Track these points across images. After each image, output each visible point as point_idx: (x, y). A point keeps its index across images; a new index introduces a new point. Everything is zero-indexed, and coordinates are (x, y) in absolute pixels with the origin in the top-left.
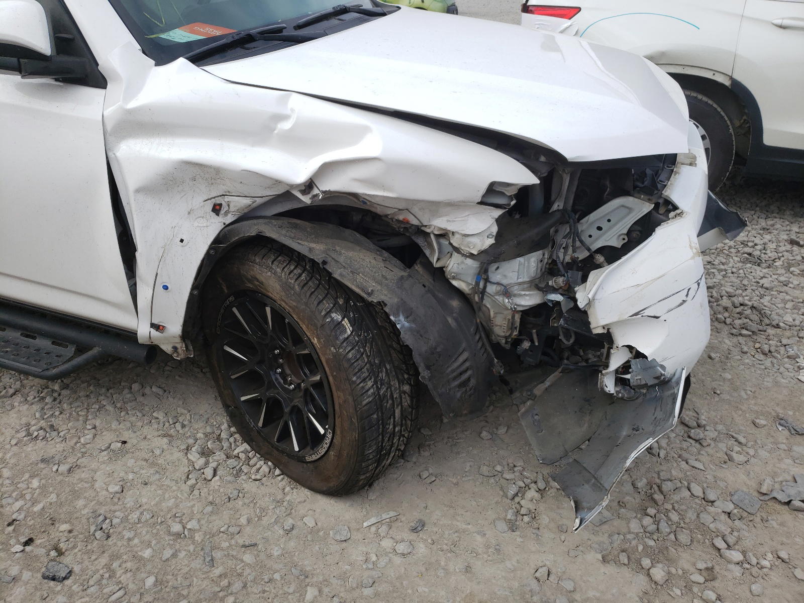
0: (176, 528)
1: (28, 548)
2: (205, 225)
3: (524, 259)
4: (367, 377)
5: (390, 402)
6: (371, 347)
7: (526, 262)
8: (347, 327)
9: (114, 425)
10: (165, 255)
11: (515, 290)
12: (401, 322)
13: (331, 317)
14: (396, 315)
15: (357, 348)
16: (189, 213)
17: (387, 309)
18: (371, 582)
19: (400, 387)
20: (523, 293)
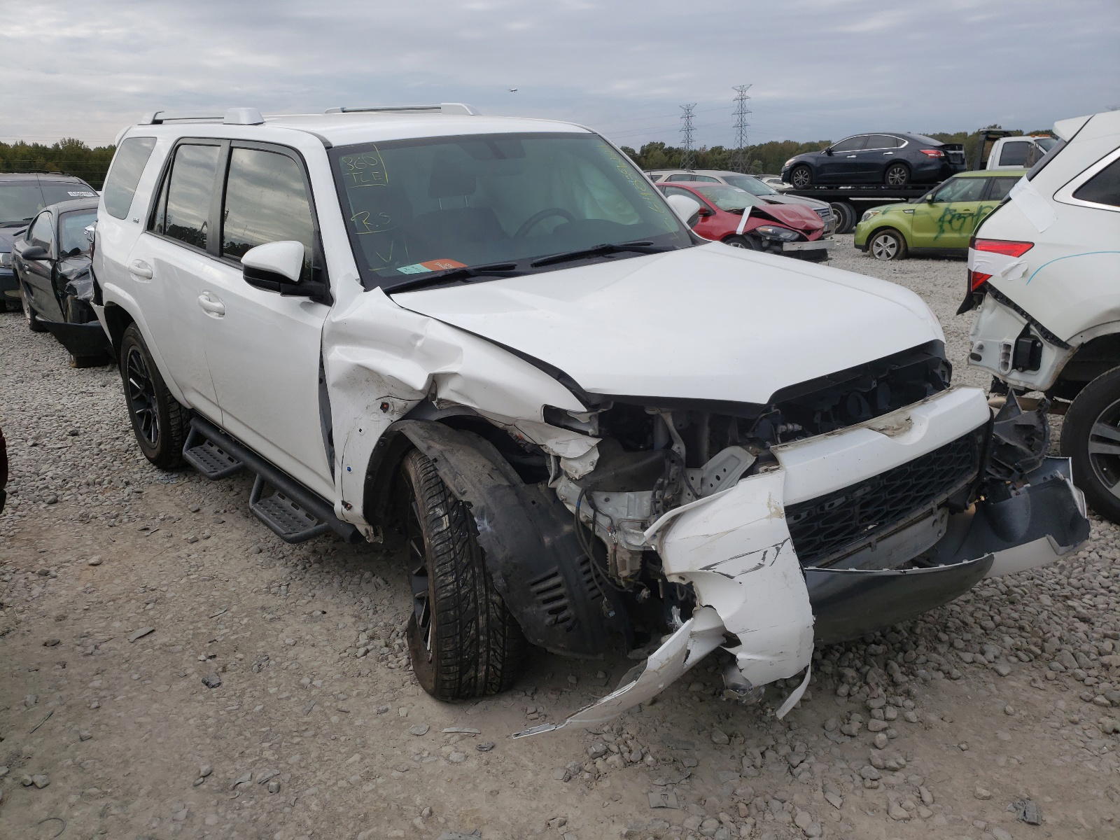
0: (306, 681)
1: (209, 661)
2: (377, 419)
3: (635, 496)
4: (449, 572)
5: (472, 605)
6: (463, 546)
7: (637, 499)
8: (445, 522)
9: (328, 599)
10: (349, 440)
11: (626, 526)
12: (483, 525)
13: (434, 510)
14: (482, 517)
15: (447, 543)
16: (367, 408)
17: (472, 510)
18: (405, 769)
19: (487, 595)
20: (632, 531)
